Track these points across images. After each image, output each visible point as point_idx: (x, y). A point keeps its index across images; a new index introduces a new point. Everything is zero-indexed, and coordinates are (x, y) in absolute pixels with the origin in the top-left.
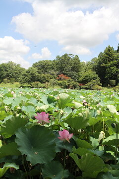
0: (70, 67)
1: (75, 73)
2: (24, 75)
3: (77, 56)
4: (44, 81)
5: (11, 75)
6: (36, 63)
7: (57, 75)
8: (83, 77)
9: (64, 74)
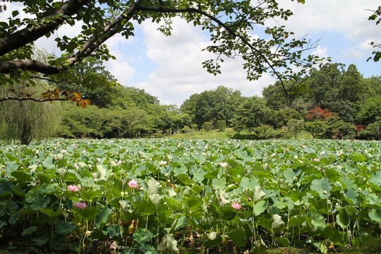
0: (336, 90)
1: (348, 104)
2: (241, 113)
3: (353, 67)
4: (280, 123)
5: (220, 113)
6: (270, 87)
7: (309, 109)
8: (364, 111)
9: (323, 107)
